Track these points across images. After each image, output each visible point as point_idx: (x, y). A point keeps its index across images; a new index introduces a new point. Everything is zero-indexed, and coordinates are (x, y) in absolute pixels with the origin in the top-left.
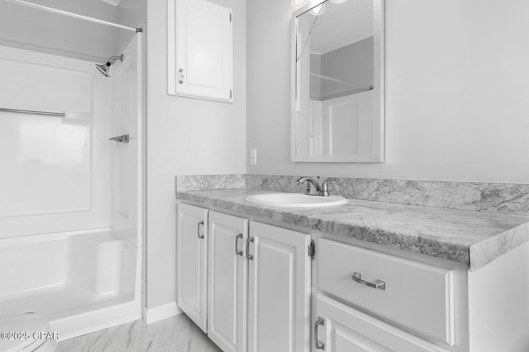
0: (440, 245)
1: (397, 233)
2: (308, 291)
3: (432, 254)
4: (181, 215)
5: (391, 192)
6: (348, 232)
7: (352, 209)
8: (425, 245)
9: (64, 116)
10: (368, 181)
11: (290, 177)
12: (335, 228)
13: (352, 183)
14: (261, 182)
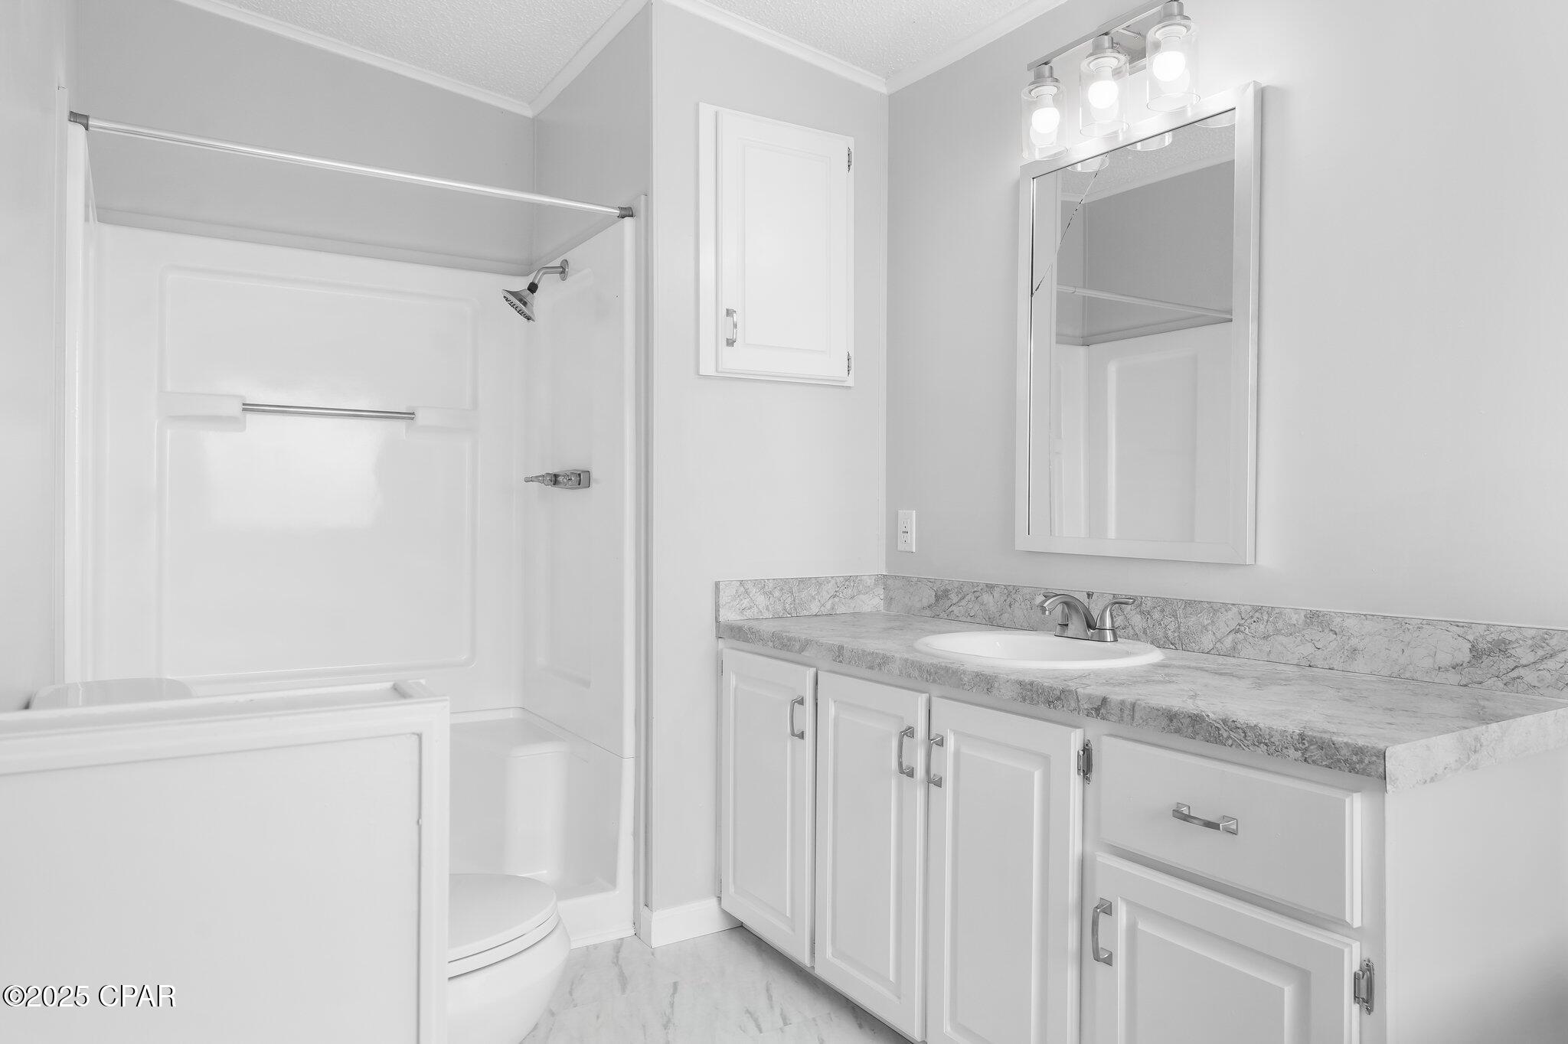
0: (1337, 746)
1: (1261, 725)
2: (1075, 848)
3: (1324, 763)
4: (732, 680)
5: (1269, 636)
6: (1165, 722)
7: (1176, 675)
8: (1312, 747)
9: (412, 419)
10: (1215, 609)
11: (1011, 588)
12: (1137, 715)
13: (1176, 611)
14: (928, 596)
